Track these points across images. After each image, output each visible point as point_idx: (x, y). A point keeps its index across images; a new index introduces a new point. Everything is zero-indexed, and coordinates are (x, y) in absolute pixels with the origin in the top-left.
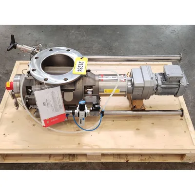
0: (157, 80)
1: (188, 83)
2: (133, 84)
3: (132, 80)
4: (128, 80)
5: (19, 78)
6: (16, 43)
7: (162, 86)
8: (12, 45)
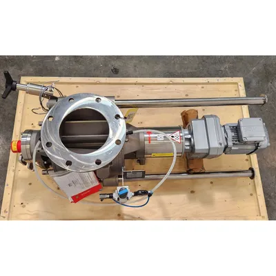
0: (226, 139)
1: (269, 144)
2: (192, 147)
3: (192, 140)
4: (186, 139)
5: (29, 139)
6: (14, 83)
7: (233, 148)
8: (9, 87)
